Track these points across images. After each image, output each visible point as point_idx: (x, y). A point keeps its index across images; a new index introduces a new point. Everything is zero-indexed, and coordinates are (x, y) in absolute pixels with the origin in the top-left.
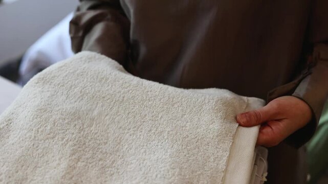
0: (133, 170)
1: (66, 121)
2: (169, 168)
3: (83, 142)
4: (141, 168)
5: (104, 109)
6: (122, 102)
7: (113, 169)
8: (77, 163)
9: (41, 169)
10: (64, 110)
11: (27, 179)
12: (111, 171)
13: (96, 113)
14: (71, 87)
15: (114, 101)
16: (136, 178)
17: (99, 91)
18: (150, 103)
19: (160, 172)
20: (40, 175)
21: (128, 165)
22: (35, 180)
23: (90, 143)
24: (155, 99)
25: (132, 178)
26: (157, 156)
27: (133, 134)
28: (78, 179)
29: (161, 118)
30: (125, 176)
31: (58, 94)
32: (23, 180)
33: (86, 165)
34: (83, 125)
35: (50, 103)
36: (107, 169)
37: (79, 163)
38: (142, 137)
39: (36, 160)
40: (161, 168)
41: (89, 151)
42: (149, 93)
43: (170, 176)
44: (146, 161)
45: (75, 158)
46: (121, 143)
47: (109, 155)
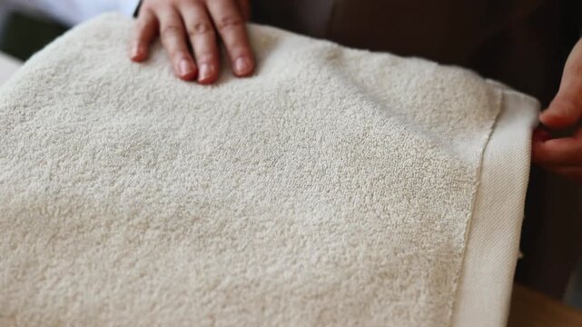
0: (268, 242)
1: (120, 150)
2: (345, 244)
3: (155, 187)
4: (285, 240)
5: (198, 128)
6: (236, 113)
7: (224, 239)
8: (143, 233)
9: (66, 242)
10: (114, 130)
11: (36, 263)
12: (218, 243)
13: (181, 134)
14: (126, 87)
15: (219, 113)
16: (274, 262)
17: (186, 97)
18: (295, 113)
19: (327, 249)
20: (65, 255)
21: (256, 230)
22: (55, 266)
23: (172, 187)
24: (303, 105)
25: (266, 259)
26: (318, 216)
27: (266, 172)
28: (147, 266)
29: (321, 141)
30: (251, 254)
31: (99, 100)
32: (28, 266)
33: (164, 236)
34: (155, 156)
35: (82, 118)
36: (210, 240)
37: (149, 232)
38: (284, 180)
39: (55, 220)
40: (329, 243)
41: (170, 203)
42: (291, 94)
43: (348, 261)
44: (295, 226)
45: (140, 223)
46: (241, 188)
47: (213, 209)
